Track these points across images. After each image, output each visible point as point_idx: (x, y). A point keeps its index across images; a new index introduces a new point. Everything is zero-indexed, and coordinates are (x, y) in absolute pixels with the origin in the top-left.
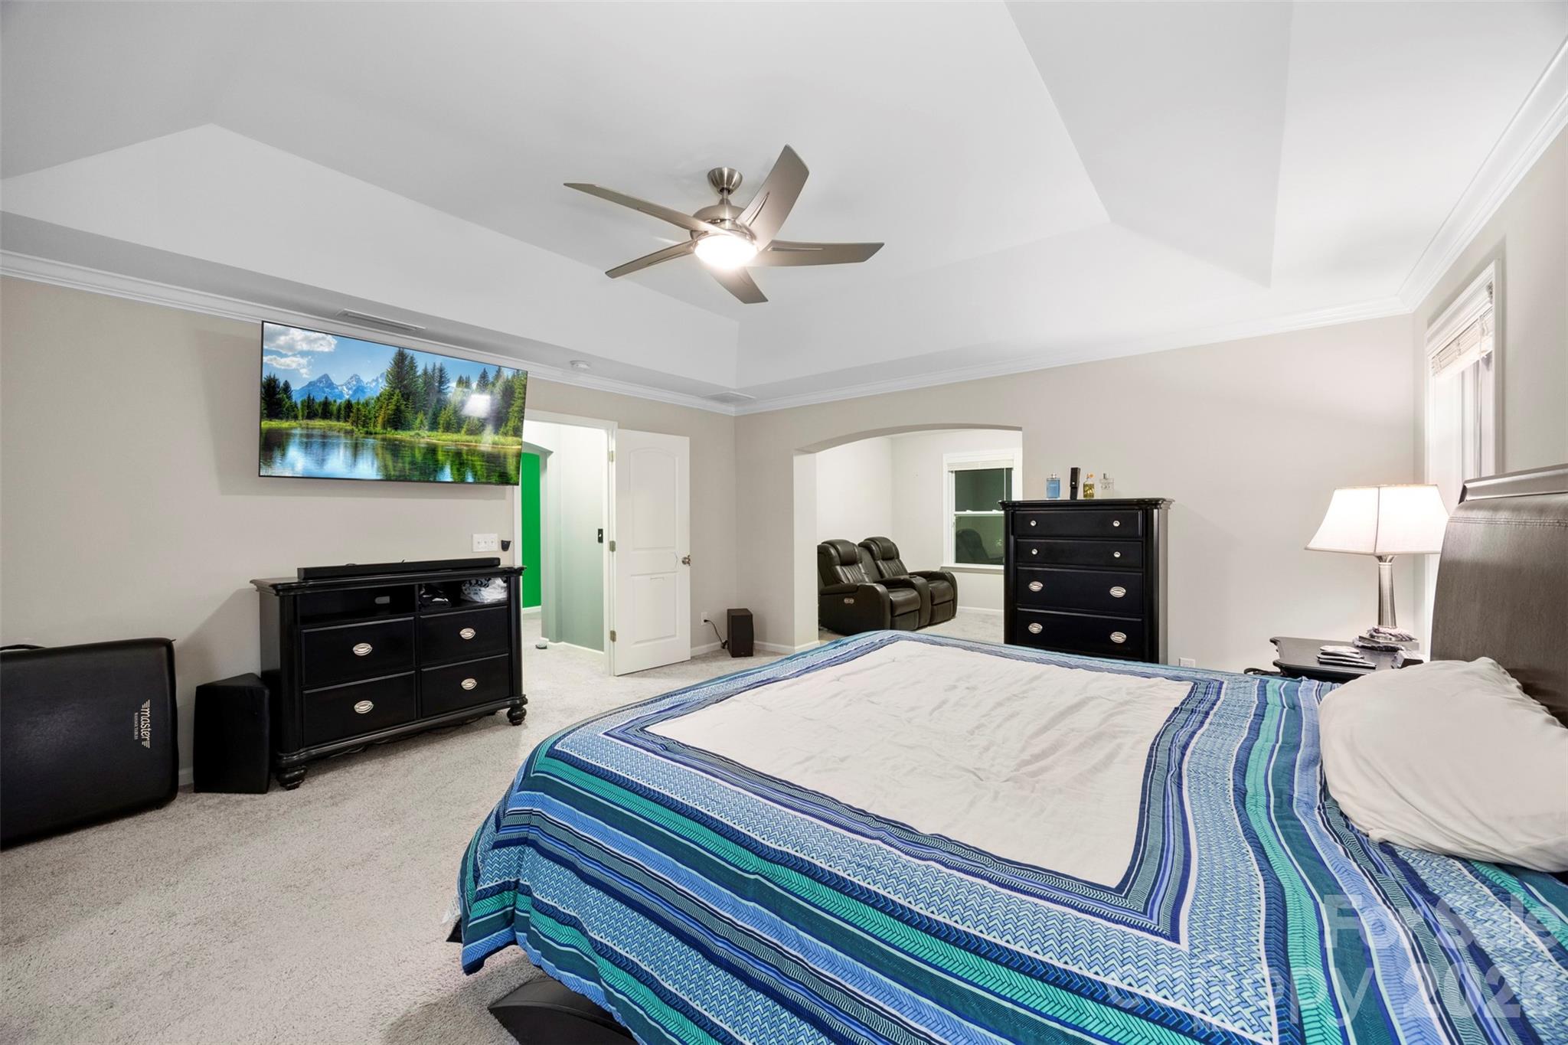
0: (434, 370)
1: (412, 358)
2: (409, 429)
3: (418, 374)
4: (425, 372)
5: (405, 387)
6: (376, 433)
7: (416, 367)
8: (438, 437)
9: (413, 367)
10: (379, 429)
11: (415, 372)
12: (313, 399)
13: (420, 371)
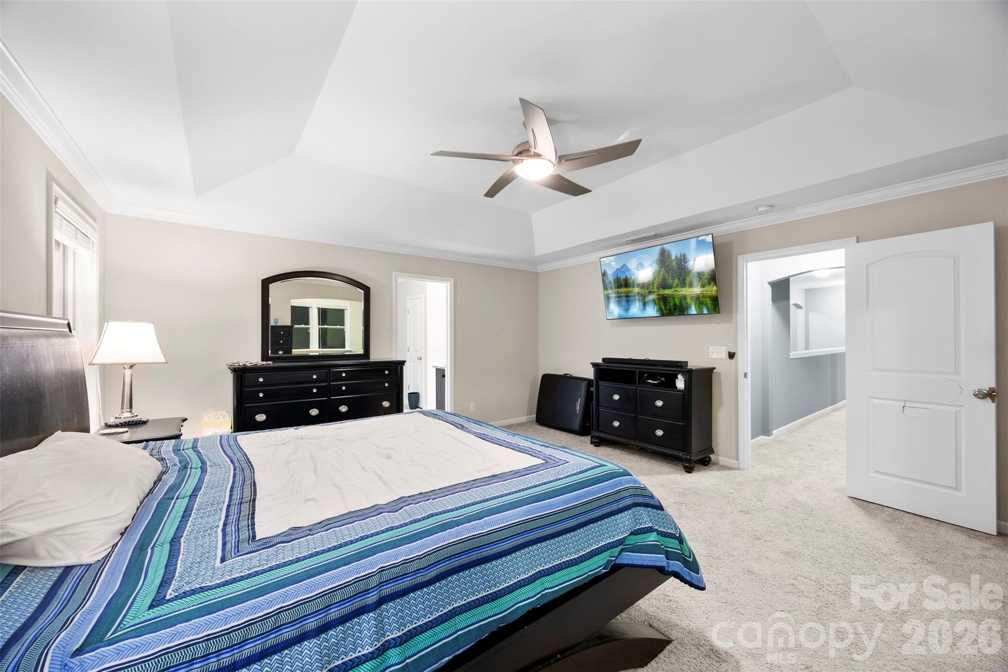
0: (681, 256)
1: (668, 251)
2: (671, 288)
3: (673, 259)
4: (676, 258)
5: (667, 266)
6: (654, 292)
7: (671, 255)
8: (687, 291)
9: (669, 255)
10: (655, 290)
11: (671, 258)
12: (620, 278)
13: (673, 257)
